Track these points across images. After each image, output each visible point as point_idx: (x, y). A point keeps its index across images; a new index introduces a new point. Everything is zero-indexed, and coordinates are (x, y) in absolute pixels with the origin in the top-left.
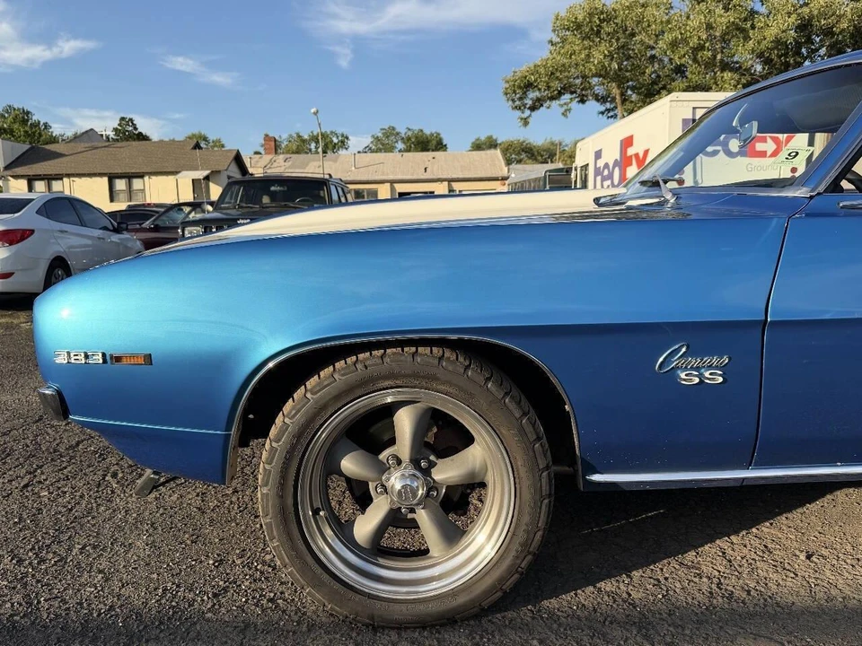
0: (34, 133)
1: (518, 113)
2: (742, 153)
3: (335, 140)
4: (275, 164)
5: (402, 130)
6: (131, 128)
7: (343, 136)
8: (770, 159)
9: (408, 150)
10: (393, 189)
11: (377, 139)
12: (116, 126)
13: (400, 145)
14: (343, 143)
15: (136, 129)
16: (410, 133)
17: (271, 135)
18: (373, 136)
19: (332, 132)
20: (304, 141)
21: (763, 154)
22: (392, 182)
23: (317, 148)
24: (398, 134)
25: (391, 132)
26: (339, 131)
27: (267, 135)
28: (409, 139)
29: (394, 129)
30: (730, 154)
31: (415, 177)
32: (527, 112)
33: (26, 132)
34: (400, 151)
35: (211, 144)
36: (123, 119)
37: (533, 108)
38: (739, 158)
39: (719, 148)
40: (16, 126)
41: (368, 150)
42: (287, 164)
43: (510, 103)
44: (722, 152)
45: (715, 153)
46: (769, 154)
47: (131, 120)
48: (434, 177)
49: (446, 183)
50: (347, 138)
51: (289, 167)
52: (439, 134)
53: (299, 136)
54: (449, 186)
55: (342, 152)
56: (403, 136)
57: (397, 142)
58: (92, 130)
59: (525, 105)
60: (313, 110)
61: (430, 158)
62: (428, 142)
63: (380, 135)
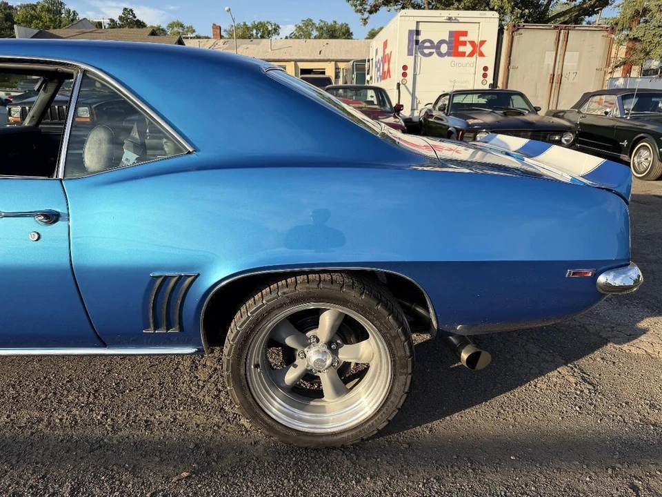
0: (56, 19)
1: (359, 14)
2: (448, 54)
3: (270, 28)
4: (217, 46)
5: (317, 22)
6: (131, 17)
7: (275, 25)
8: (468, 58)
9: (319, 37)
10: (296, 66)
11: (300, 27)
12: (121, 14)
13: (315, 33)
14: (276, 30)
15: (135, 17)
16: (322, 24)
17: (217, 25)
18: (296, 26)
19: (268, 22)
20: (248, 28)
21: (463, 54)
22: (296, 61)
23: (257, 34)
24: (313, 24)
25: (309, 23)
26: (273, 22)
27: (214, 25)
28: (322, 28)
29: (311, 20)
30: (440, 55)
31: (312, 58)
32: (366, 15)
33: (50, 18)
34: (315, 38)
35: (186, 30)
36: (125, 9)
37: (371, 12)
38: (446, 57)
39: (434, 50)
40: (43, 14)
41: (293, 36)
42: (225, 46)
43: (354, 7)
44: (435, 53)
45: (431, 54)
46: (467, 54)
47: (131, 10)
48: (325, 58)
49: (333, 63)
50: (278, 26)
51: (226, 49)
52: (347, 25)
53: (245, 24)
54: (336, 65)
55: (274, 37)
56: (317, 26)
57: (312, 30)
58: (85, 19)
59: (365, 9)
60: (227, 8)
61: (325, 44)
62: (335, 31)
63: (301, 25)
